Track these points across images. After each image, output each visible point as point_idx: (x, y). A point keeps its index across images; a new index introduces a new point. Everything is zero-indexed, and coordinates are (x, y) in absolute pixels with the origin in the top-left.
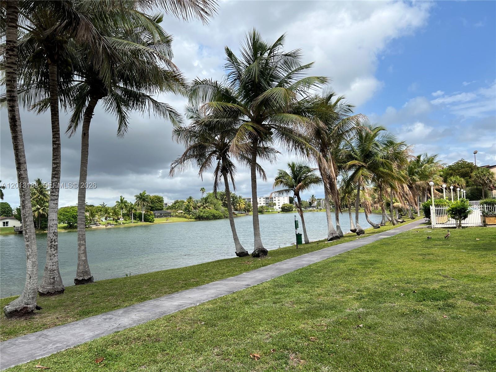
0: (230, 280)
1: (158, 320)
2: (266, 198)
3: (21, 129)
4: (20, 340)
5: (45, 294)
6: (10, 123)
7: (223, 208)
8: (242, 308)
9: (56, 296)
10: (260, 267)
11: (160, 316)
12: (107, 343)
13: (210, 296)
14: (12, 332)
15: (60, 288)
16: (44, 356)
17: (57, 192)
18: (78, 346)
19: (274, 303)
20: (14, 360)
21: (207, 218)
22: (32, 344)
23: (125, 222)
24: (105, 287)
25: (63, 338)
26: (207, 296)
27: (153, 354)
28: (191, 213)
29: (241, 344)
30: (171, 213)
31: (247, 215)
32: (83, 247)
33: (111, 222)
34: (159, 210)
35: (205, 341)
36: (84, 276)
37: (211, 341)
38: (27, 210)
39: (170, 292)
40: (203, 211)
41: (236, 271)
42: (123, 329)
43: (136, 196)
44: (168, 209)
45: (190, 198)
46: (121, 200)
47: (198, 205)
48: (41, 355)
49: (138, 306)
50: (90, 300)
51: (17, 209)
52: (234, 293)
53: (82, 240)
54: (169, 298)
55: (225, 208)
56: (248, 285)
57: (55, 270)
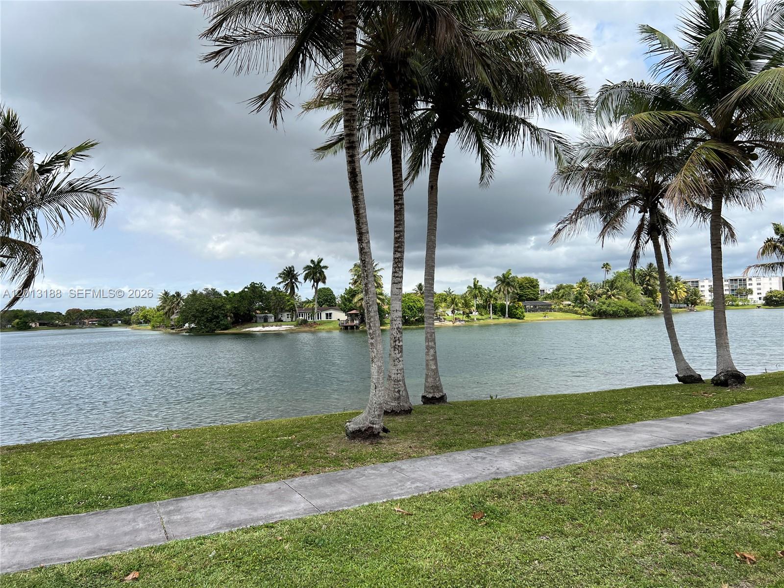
0: (674, 421)
1: (557, 470)
2: (732, 280)
3: (362, 186)
4: (369, 470)
5: (389, 412)
6: (350, 179)
7: (644, 299)
8: (706, 472)
9: (403, 417)
10: (733, 403)
11: (559, 464)
12: (485, 493)
13: (640, 443)
14: (357, 459)
15: (406, 406)
16: (403, 497)
17: (400, 273)
18: (445, 490)
19: (772, 470)
20: (366, 495)
21: (615, 315)
22: (385, 478)
23: (480, 317)
24: (466, 411)
25: (423, 476)
26: (635, 443)
27: (557, 520)
28: (585, 305)
29: (713, 532)
30: (551, 305)
31: (691, 310)
32: (432, 351)
33: (461, 317)
34: (531, 299)
35: (643, 516)
36: (434, 392)
37: (655, 518)
38: (370, 296)
39: (569, 430)
40: (607, 302)
41: (684, 407)
42: (505, 476)
43: (497, 277)
44: (545, 298)
45: (584, 280)
46: (475, 285)
47: (597, 292)
48: (399, 495)
49: (523, 445)
50: (449, 428)
51: (342, 297)
52: (685, 443)
53: (431, 341)
54: (570, 439)
55: (647, 298)
56: (712, 433)
57: (400, 381)
